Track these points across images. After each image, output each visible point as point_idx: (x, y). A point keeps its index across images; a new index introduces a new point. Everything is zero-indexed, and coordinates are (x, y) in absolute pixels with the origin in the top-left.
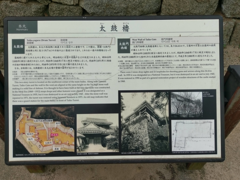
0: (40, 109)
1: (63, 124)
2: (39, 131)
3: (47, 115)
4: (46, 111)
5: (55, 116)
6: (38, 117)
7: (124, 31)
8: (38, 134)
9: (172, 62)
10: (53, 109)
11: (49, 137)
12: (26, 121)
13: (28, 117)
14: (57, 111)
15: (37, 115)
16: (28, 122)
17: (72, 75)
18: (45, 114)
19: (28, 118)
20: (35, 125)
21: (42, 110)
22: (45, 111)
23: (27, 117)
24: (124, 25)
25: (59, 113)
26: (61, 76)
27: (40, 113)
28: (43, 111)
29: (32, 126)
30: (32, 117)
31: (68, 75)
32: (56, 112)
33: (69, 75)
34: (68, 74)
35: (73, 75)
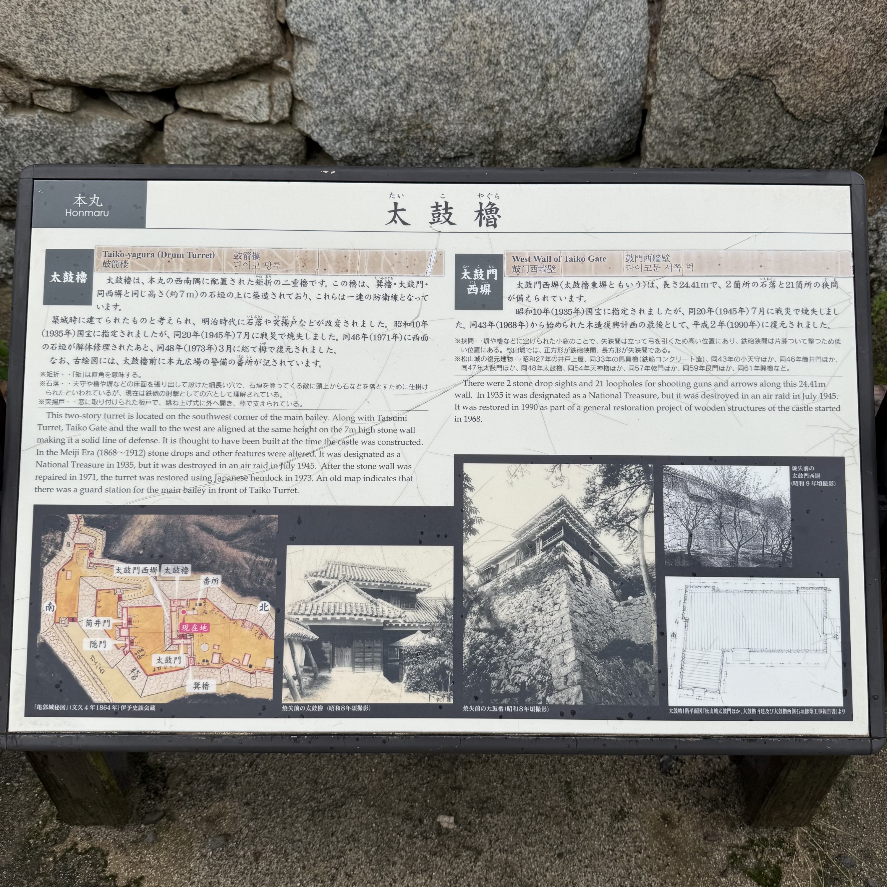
0: (143, 523)
1: (229, 585)
2: (131, 611)
3: (168, 545)
4: (165, 531)
5: (202, 552)
6: (130, 556)
7: (480, 225)
8: (129, 621)
9: (668, 346)
10: (195, 524)
11: (175, 636)
12: (84, 569)
13: (91, 554)
14: (209, 531)
15: (130, 546)
16: (90, 572)
17: (273, 391)
18: (162, 543)
19: (93, 560)
20: (120, 586)
21: (151, 527)
22: (161, 531)
23: (87, 553)
24: (481, 204)
25: (215, 541)
26: (232, 394)
27: (140, 539)
28: (153, 531)
29: (108, 591)
30: (107, 554)
31: (258, 390)
32: (204, 535)
33: (263, 389)
34: (259, 386)
35: (276, 389)
